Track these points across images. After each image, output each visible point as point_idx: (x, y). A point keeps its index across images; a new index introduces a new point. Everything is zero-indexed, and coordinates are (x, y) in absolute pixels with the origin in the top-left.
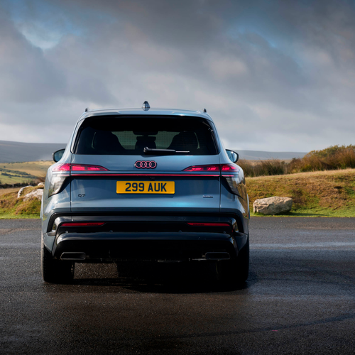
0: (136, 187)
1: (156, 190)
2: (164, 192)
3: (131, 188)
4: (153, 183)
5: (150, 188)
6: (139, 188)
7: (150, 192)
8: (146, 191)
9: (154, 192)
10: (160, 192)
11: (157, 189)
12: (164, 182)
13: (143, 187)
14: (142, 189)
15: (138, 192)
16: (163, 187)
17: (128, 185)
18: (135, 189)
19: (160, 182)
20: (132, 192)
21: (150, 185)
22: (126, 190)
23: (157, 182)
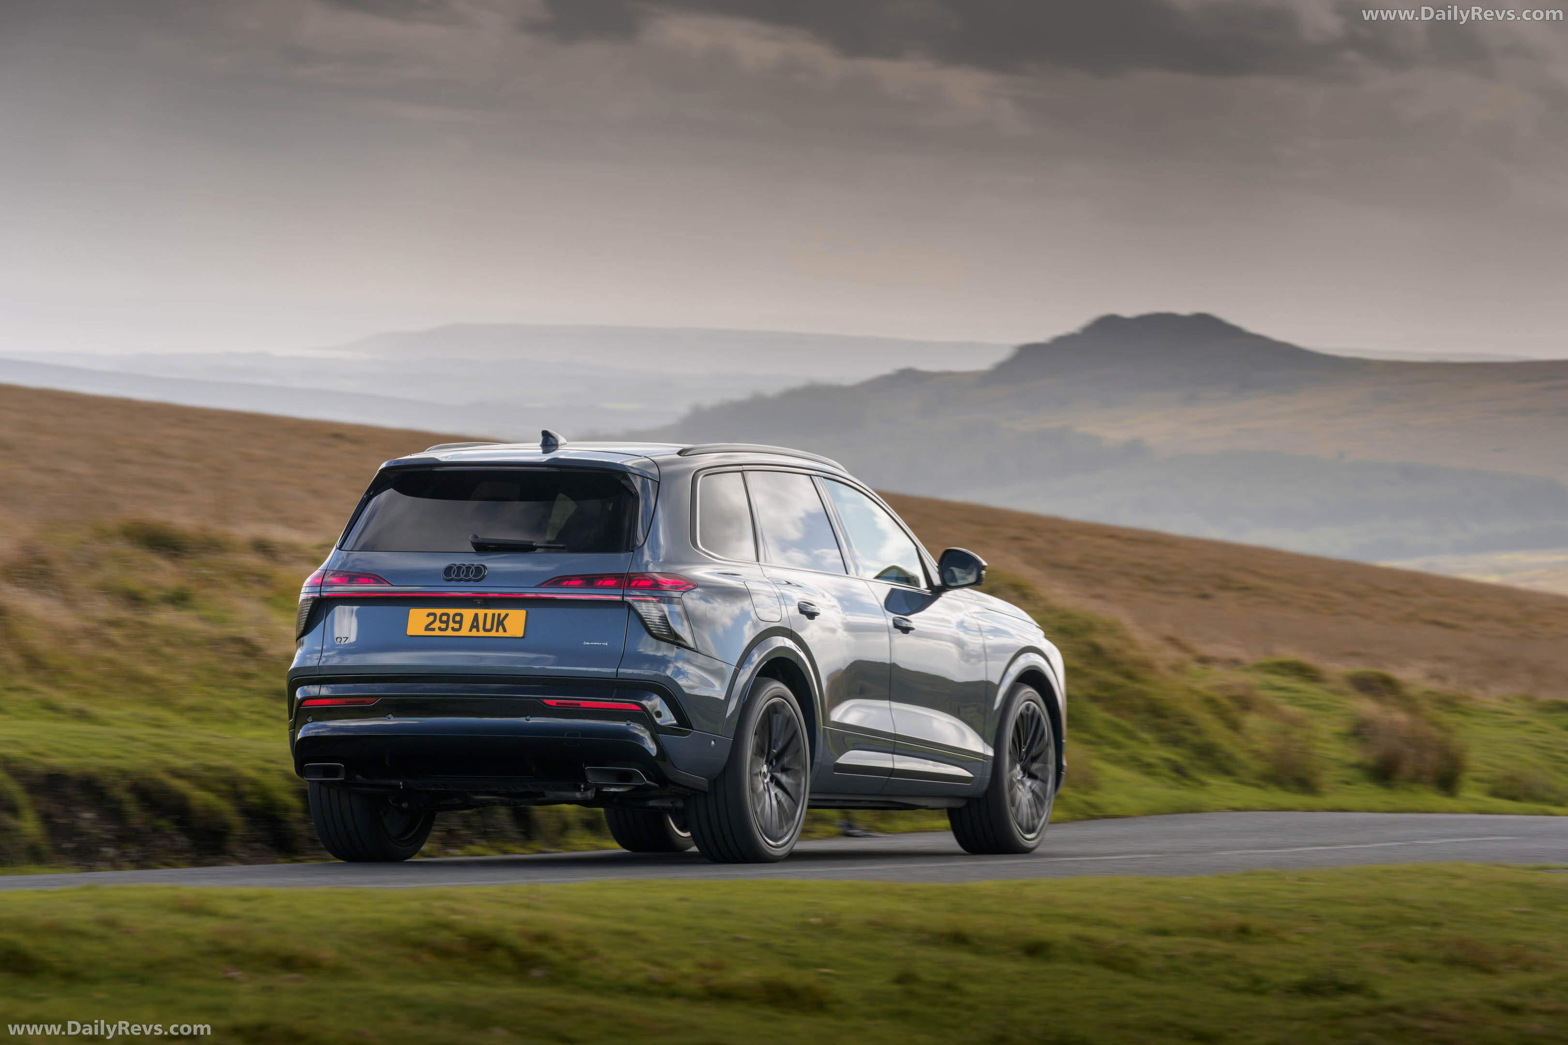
0: (447, 622)
1: (485, 630)
2: (501, 633)
3: (437, 624)
4: (481, 612)
5: (475, 625)
6: (451, 624)
7: (474, 633)
8: (465, 632)
9: (482, 633)
10: (493, 634)
11: (488, 626)
12: (503, 612)
13: (460, 623)
14: (457, 626)
15: (449, 633)
16: (501, 623)
17: (431, 618)
18: (444, 626)
19: (497, 612)
20: (437, 633)
21: (476, 616)
22: (427, 628)
23: (490, 612)
